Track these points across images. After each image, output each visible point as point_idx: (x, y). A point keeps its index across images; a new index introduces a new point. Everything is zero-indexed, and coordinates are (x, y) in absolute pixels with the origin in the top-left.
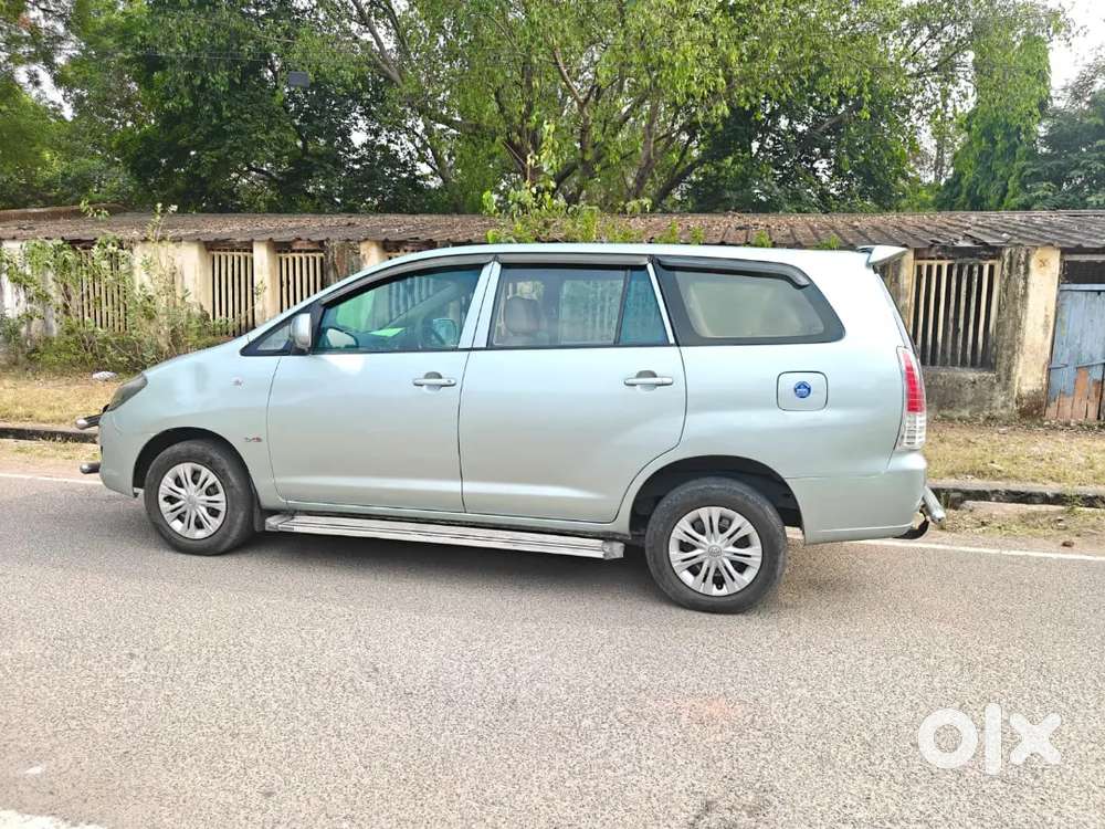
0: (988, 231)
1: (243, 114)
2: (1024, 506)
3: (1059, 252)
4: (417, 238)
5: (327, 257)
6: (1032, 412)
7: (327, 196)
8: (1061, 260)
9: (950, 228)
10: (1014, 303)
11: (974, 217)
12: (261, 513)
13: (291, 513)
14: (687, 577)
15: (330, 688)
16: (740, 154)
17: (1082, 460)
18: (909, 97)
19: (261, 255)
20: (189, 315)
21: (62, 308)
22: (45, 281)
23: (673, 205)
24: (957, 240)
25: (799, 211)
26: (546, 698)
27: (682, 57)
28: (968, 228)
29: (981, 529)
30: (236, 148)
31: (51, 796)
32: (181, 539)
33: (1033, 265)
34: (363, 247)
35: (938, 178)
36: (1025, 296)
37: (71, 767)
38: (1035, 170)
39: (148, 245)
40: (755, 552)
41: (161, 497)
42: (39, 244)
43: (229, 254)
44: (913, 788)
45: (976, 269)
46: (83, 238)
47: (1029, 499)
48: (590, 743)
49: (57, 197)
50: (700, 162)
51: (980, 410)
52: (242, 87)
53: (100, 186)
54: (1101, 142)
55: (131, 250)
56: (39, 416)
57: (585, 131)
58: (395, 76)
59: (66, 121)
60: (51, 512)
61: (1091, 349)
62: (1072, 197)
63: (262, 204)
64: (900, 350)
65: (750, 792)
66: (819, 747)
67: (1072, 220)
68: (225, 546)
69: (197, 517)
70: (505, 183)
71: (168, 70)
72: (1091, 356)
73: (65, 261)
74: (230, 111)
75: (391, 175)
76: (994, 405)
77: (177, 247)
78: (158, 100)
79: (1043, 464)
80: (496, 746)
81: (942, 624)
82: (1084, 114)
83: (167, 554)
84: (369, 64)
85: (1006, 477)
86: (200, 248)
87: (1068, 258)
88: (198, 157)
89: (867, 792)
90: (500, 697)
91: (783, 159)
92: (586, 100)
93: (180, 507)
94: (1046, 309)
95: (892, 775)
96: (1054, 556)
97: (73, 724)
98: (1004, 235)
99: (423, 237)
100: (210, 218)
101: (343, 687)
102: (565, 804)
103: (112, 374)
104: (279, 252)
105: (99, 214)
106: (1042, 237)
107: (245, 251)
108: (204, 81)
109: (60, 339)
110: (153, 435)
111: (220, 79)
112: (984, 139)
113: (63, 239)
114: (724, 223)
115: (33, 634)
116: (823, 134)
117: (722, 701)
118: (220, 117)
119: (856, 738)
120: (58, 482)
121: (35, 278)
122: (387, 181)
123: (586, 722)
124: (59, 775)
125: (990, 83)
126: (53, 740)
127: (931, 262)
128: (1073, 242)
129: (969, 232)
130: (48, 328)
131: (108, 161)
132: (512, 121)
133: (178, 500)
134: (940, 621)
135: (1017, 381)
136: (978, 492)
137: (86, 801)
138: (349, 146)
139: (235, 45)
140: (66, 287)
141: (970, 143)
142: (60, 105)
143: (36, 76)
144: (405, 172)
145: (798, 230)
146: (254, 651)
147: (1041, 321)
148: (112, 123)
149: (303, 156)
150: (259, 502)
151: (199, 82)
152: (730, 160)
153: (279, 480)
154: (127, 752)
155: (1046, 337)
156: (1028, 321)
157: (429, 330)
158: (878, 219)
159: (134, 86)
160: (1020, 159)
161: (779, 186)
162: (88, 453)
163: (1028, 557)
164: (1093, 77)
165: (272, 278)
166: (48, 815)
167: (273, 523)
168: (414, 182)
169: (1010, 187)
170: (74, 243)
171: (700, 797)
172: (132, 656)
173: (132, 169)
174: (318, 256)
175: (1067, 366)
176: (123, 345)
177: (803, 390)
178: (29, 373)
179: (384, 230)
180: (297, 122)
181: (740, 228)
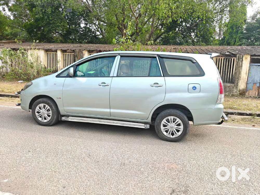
0: (233, 50)
1: (55, 19)
2: (242, 116)
3: (250, 56)
4: (97, 50)
5: (75, 54)
6: (242, 94)
7: (75, 39)
8: (250, 58)
9: (224, 50)
10: (239, 68)
11: (229, 47)
12: (61, 116)
13: (68, 116)
14: (165, 133)
15: (79, 160)
16: (173, 31)
17: (255, 105)
18: (214, 18)
19: (59, 53)
20: (41, 67)
21: (11, 65)
22: (6, 59)
23: (157, 43)
24: (226, 53)
25: (187, 45)
26: (132, 163)
27: (161, 7)
28: (228, 50)
29: (233, 122)
30: (53, 27)
31: (9, 187)
32: (41, 122)
33: (244, 59)
34: (84, 52)
35: (219, 38)
36: (242, 66)
37: (14, 180)
38: (243, 36)
39: (32, 50)
40: (182, 127)
41: (36, 112)
42: (5, 49)
43: (51, 53)
44: (223, 187)
45: (230, 59)
46: (16, 48)
47: (243, 115)
48: (143, 174)
49: (9, 38)
50: (164, 33)
51: (231, 93)
52: (54, 12)
53: (20, 36)
54: (258, 30)
55: (27, 51)
56: (5, 91)
57: (137, 25)
58: (92, 10)
59: (11, 20)
60: (9, 115)
61: (257, 79)
62: (251, 43)
63: (59, 41)
64: (218, 79)
65: (183, 187)
66: (199, 176)
67: (252, 48)
68: (51, 124)
69: (45, 117)
70: (117, 37)
71: (37, 8)
72: (257, 81)
73: (12, 54)
74: (52, 18)
75: (90, 34)
76: (233, 92)
77: (39, 51)
78: (34, 15)
79: (246, 106)
80: (120, 175)
81: (226, 145)
82: (255, 23)
83: (37, 126)
84: (85, 7)
85: (237, 109)
86: (44, 51)
87: (252, 57)
88: (43, 29)
89: (212, 188)
90: (121, 163)
91: (184, 32)
92: (138, 17)
93: (40, 114)
94: (247, 69)
95: (218, 183)
96: (251, 129)
97: (15, 169)
98: (237, 52)
99: (98, 49)
100: (46, 44)
101: (82, 160)
102: (138, 190)
103: (23, 81)
104: (64, 52)
105: (20, 42)
106: (246, 52)
107: (55, 52)
108: (45, 10)
109: (10, 72)
110: (34, 96)
111: (49, 10)
112: (231, 29)
113: (11, 48)
114: (170, 48)
115: (4, 145)
116: (193, 27)
117: (175, 164)
118: (49, 19)
119: (208, 174)
120: (10, 108)
121: (4, 58)
122: (89, 36)
123: (142, 169)
124: (12, 182)
125: (233, 15)
126: (10, 173)
127: (219, 58)
128: (253, 53)
129: (228, 51)
130: (7, 70)
131: (22, 30)
132: (119, 22)
133: (40, 113)
134: (226, 144)
135: (239, 86)
136: (231, 113)
137: (18, 189)
138: (80, 27)
139: (53, 2)
140: (12, 60)
141: (227, 30)
142: (10, 16)
143: (4, 8)
144: (93, 34)
145: (188, 49)
146: (59, 150)
147: (245, 72)
148: (23, 21)
149: (69, 29)
150: (60, 114)
151: (44, 11)
152: (171, 33)
153: (65, 108)
154: (29, 176)
155: (246, 76)
156: (242, 72)
157: (101, 72)
158: (206, 47)
159: (28, 12)
160: (239, 34)
161: (183, 39)
162: (17, 100)
163: (245, 129)
164: (257, 15)
165: (62, 59)
166: (9, 192)
167: (63, 118)
168: (95, 36)
169: (237, 40)
170: (14, 49)
171: (171, 188)
172: (29, 151)
173: (28, 32)
174: (73, 53)
175: (251, 83)
176: (26, 74)
177: (194, 88)
178: (3, 81)
179: (89, 48)
180: (68, 21)
181: (174, 49)
